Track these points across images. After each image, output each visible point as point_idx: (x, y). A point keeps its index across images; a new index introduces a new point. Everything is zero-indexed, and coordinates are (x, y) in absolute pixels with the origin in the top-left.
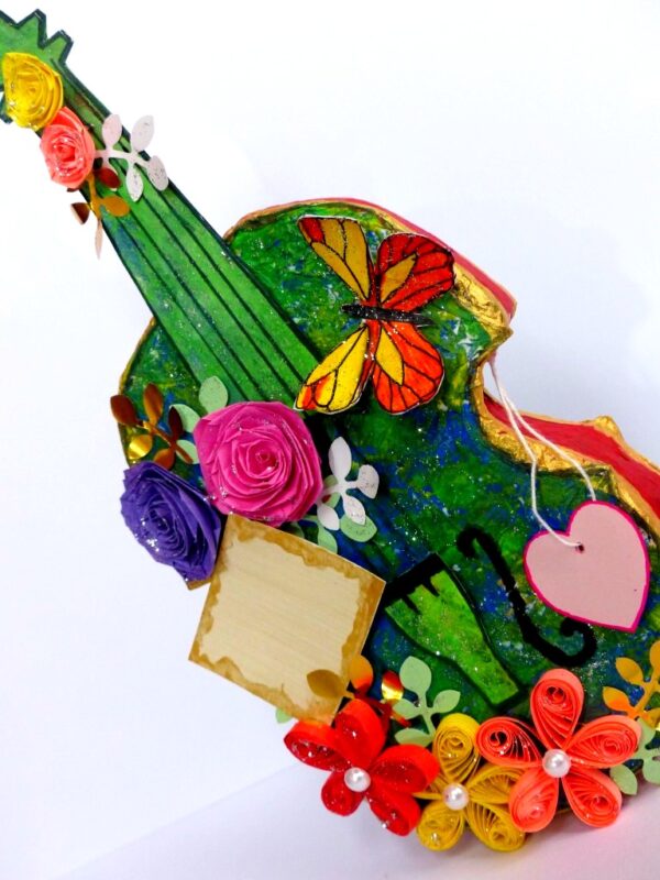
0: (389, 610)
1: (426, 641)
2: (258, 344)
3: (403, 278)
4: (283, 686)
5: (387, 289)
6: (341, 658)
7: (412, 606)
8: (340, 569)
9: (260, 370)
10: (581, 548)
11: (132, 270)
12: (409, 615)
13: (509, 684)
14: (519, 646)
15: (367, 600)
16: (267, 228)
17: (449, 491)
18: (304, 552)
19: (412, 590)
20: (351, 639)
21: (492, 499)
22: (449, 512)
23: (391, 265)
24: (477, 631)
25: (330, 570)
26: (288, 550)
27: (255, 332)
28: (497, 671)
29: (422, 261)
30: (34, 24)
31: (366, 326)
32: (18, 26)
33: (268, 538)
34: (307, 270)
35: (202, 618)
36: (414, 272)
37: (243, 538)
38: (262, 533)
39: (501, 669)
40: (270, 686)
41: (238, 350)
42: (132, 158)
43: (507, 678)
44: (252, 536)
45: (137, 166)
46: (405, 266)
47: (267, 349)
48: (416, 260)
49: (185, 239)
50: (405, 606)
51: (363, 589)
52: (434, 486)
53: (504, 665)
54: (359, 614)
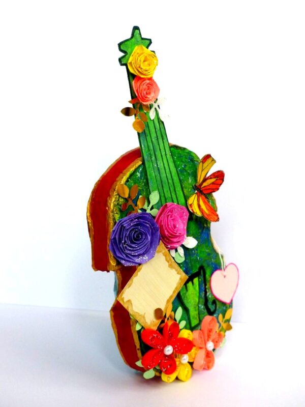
2: (170, 185)
3: (210, 183)
4: (145, 314)
5: (205, 184)
6: (165, 304)
7: (186, 288)
8: (176, 270)
9: (168, 195)
10: (225, 277)
12: (185, 291)
13: (197, 320)
14: (202, 307)
15: (180, 283)
17: (201, 252)
18: (170, 262)
19: (189, 283)
20: (171, 297)
22: (199, 259)
24: (197, 300)
25: (174, 270)
26: (166, 260)
27: (170, 181)
28: (197, 315)
29: (218, 181)
30: (148, 42)
31: (197, 193)
32: (143, 39)
33: (164, 254)
34: (187, 168)
37: (158, 252)
40: (141, 313)
41: (164, 185)
42: (155, 106)
43: (198, 318)
44: (160, 252)
45: (156, 109)
47: (172, 189)
48: (217, 180)
49: (160, 140)
51: (180, 279)
52: (198, 249)
53: (199, 314)
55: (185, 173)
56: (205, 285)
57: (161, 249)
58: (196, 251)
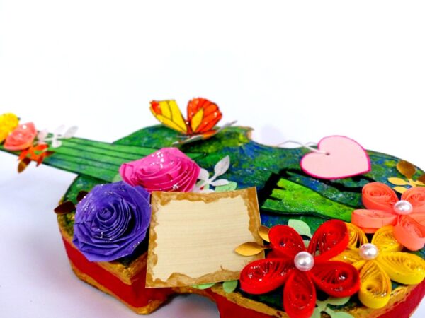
1: (293, 209)
4: (221, 267)
7: (274, 199)
12: (277, 203)
13: (350, 210)
15: (250, 201)
18: (203, 198)
19: (271, 193)
22: (267, 169)
23: (193, 115)
28: (339, 207)
36: (204, 117)
37: (163, 203)
38: (175, 197)
39: (340, 205)
42: (54, 138)
44: (169, 201)
46: (199, 114)
48: (204, 110)
50: (271, 201)
54: (249, 209)
57: (167, 198)
58: (254, 167)
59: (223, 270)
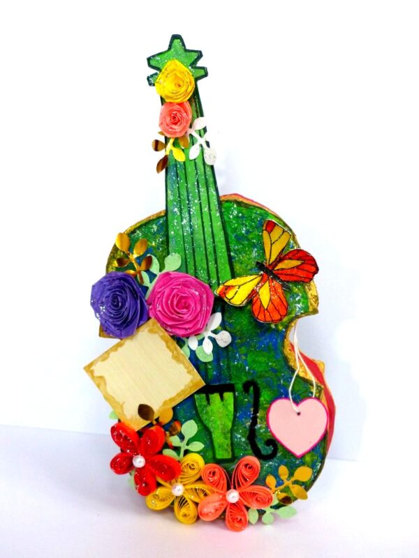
0: (196, 396)
1: (204, 417)
2: (208, 253)
3: (292, 266)
4: (124, 403)
5: (280, 266)
6: (161, 404)
7: (208, 399)
8: (186, 368)
9: (201, 264)
10: (299, 414)
11: (168, 186)
12: (205, 403)
13: (229, 453)
14: (243, 440)
15: (191, 387)
16: (243, 208)
17: (254, 361)
18: (175, 352)
19: (213, 393)
20: (172, 400)
21: (270, 374)
22: (249, 369)
23: (290, 259)
24: (230, 425)
25: (182, 366)
26: (168, 347)
28: (227, 445)
29: (305, 265)
30: (195, 56)
31: (262, 275)
32: (186, 51)
33: (162, 338)
34: (250, 236)
35: (103, 354)
36: (298, 267)
37: (150, 331)
38: (161, 334)
39: (230, 445)
40: (117, 400)
41: (197, 250)
42: (201, 141)
43: (230, 450)
44: (155, 333)
45: (201, 146)
46: (296, 263)
47: (211, 258)
48: (302, 263)
49: (203, 190)
50: (205, 398)
51: (192, 381)
52: (249, 356)
53: (232, 444)
54: (182, 391)
55: (246, 242)
56: (256, 411)
57: (157, 329)
58: (244, 357)
59: (122, 405)
